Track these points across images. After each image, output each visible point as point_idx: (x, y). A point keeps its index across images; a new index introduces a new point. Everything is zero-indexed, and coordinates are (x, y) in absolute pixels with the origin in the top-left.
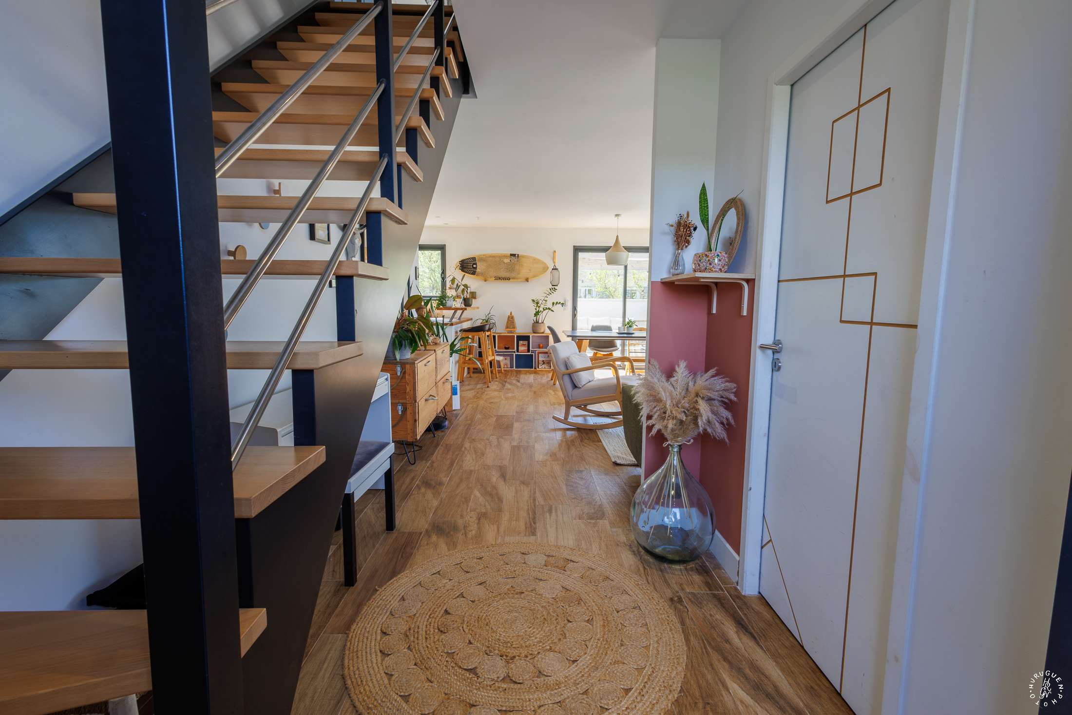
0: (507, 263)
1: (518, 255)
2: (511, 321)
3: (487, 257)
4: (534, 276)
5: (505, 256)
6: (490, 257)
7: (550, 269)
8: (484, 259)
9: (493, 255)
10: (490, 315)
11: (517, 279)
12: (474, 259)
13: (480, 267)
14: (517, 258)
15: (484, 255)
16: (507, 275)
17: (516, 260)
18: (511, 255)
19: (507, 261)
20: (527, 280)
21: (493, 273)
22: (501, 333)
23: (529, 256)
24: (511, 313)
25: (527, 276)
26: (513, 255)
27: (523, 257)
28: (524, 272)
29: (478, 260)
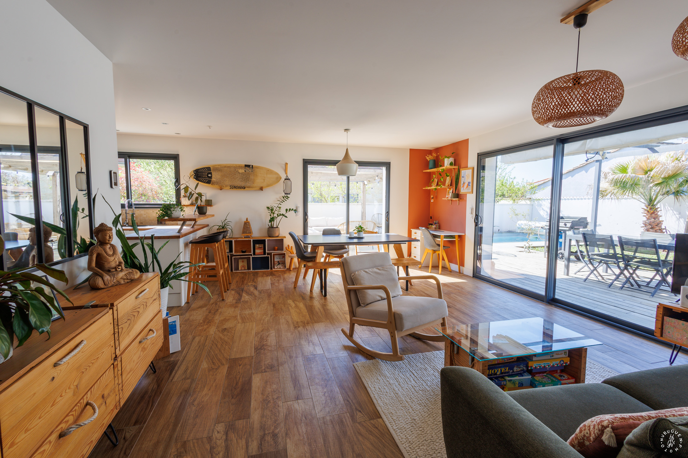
0: (242, 173)
1: (252, 166)
2: (246, 226)
3: (222, 167)
4: (268, 186)
5: (239, 167)
6: (225, 167)
7: (283, 179)
8: (219, 169)
9: (229, 165)
10: (226, 221)
11: (252, 187)
12: (209, 168)
13: (215, 176)
14: (251, 168)
15: (219, 165)
16: (242, 184)
17: (250, 170)
18: (246, 166)
19: (241, 171)
20: (261, 189)
21: (228, 182)
22: (238, 238)
23: (263, 167)
24: (247, 219)
25: (262, 185)
26: (247, 166)
27: (257, 167)
28: (259, 182)
29: (213, 170)
